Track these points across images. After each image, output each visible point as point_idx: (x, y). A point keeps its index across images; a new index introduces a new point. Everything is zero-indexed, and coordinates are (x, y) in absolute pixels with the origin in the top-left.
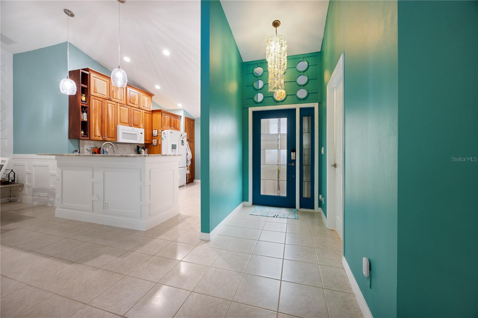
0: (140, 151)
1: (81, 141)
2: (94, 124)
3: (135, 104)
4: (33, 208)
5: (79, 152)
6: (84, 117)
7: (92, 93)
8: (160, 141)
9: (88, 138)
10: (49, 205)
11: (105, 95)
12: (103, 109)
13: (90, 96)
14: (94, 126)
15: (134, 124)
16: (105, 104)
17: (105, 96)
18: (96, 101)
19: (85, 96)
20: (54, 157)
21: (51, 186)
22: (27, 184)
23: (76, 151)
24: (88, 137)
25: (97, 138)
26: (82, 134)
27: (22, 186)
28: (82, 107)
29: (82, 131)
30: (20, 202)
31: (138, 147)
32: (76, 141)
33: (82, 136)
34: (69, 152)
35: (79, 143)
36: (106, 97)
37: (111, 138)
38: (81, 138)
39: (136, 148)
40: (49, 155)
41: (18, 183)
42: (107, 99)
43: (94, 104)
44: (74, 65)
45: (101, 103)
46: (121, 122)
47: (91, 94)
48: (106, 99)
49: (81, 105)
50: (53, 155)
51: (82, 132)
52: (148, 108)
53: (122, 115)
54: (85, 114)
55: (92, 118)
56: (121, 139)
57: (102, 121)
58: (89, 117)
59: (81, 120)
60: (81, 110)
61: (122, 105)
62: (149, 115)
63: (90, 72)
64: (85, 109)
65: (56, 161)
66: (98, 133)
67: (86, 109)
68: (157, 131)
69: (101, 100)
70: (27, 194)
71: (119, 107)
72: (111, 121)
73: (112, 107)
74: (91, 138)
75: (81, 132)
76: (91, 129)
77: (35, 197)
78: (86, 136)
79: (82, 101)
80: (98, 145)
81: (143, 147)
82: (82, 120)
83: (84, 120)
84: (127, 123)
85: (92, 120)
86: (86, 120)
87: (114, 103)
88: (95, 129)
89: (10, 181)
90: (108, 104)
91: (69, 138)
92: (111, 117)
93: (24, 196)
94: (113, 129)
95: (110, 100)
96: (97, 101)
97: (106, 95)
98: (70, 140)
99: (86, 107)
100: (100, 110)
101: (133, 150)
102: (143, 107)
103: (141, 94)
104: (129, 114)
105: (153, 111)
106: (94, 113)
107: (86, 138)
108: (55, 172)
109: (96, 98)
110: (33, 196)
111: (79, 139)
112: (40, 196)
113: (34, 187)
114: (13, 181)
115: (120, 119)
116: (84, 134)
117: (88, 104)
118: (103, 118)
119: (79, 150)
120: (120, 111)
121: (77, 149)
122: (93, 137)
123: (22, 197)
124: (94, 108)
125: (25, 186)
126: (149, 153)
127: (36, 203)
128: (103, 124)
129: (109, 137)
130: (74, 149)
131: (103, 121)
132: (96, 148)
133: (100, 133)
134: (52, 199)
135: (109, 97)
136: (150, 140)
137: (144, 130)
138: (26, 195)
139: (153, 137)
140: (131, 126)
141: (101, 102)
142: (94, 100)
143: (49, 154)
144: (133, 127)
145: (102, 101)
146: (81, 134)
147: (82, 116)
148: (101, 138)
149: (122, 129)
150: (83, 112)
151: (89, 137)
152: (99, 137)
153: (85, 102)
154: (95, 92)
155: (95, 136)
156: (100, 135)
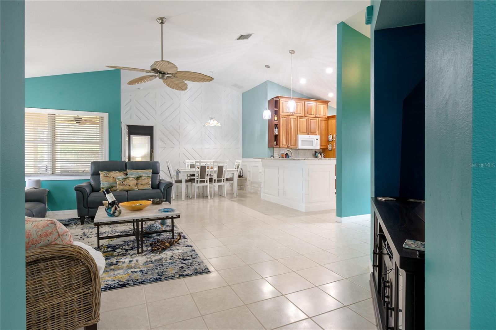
0: (317, 156)
3: (312, 114)
4: (251, 193)
5: (274, 157)
6: (276, 131)
7: (281, 113)
8: (334, 146)
9: (278, 147)
10: (258, 193)
12: (288, 123)
13: (279, 116)
14: (282, 137)
15: (311, 132)
16: (289, 119)
18: (283, 119)
19: (277, 117)
20: (260, 160)
21: (260, 180)
23: (272, 156)
25: (284, 146)
27: (246, 179)
28: (275, 124)
30: (245, 190)
31: (316, 152)
32: (272, 149)
34: (268, 157)
35: (274, 150)
37: (293, 145)
38: (275, 147)
39: (314, 153)
41: (244, 178)
42: (290, 115)
43: (282, 121)
44: (271, 95)
45: (286, 119)
46: (300, 132)
47: (280, 114)
49: (274, 123)
51: (275, 143)
52: (323, 115)
53: (301, 125)
54: (277, 129)
56: (300, 146)
58: (279, 131)
59: (274, 134)
60: (274, 127)
61: (301, 117)
62: (325, 122)
63: (280, 98)
64: (276, 126)
65: (262, 163)
66: (284, 143)
68: (331, 136)
69: (286, 117)
70: (248, 185)
71: (299, 119)
72: (293, 132)
73: (294, 121)
74: (280, 147)
76: (280, 140)
77: (252, 187)
79: (275, 120)
81: (320, 152)
84: (305, 132)
85: (281, 133)
87: (295, 117)
88: (283, 139)
89: (241, 176)
90: (291, 119)
91: (268, 147)
92: (293, 129)
93: (247, 186)
94: (295, 138)
96: (284, 118)
98: (269, 149)
99: (277, 124)
100: (286, 125)
101: (311, 155)
102: (319, 115)
103: (318, 103)
104: (306, 124)
105: (329, 118)
106: (282, 127)
107: (277, 147)
109: (283, 116)
110: (251, 186)
112: (254, 187)
113: (251, 180)
114: (242, 176)
115: (300, 129)
116: (276, 144)
118: (288, 131)
120: (300, 122)
122: (281, 146)
124: (282, 124)
126: (325, 157)
127: (252, 191)
129: (292, 145)
130: (271, 154)
131: (288, 133)
133: (286, 142)
134: (260, 189)
136: (326, 145)
137: (319, 137)
139: (329, 142)
140: (308, 134)
142: (282, 118)
144: (310, 135)
148: (286, 146)
149: (302, 137)
150: (275, 128)
152: (285, 145)
153: (277, 121)
154: (282, 112)
155: (282, 145)
156: (286, 144)
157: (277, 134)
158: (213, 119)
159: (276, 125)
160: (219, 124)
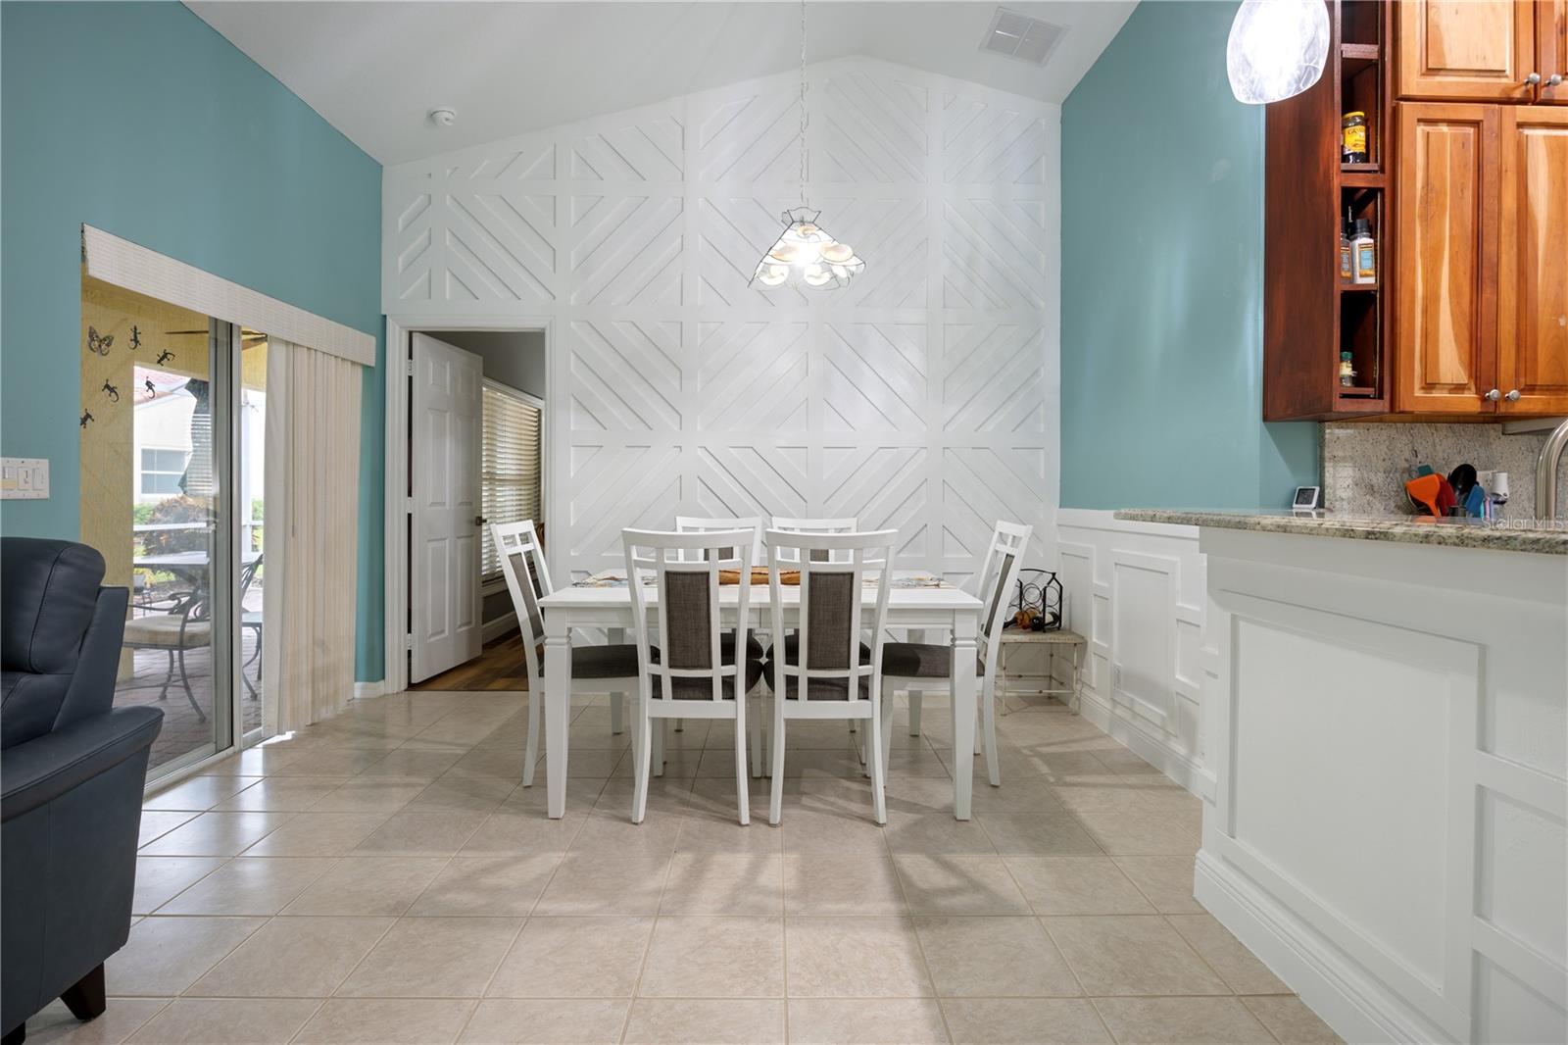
1: (1332, 432)
2: (1425, 298)
5: (1321, 504)
6: (1359, 261)
7: (1412, 81)
9: (1382, 406)
11: (1500, 73)
13: (1395, 111)
14: (1425, 311)
16: (1500, 137)
17: (1504, 80)
18: (1442, 135)
19: (1366, 120)
20: (1194, 531)
22: (1094, 640)
23: (1303, 495)
24: (1381, 397)
25: (1440, 399)
26: (1341, 379)
28: (1348, 193)
29: (1342, 360)
30: (1074, 715)
32: (1303, 429)
33: (1344, 396)
34: (1266, 504)
35: (1320, 443)
36: (1508, 81)
37: (1548, 389)
38: (1337, 407)
40: (1170, 520)
42: (1517, 94)
45: (1472, 139)
47: (1405, 91)
48: (1510, 101)
49: (1338, 182)
50: (1186, 520)
51: (1346, 370)
54: (1363, 240)
55: (1414, 260)
57: (1480, 273)
58: (1387, 260)
59: (1339, 287)
60: (1338, 219)
65: (1205, 555)
66: (1451, 364)
67: (1371, 206)
72: (1547, 264)
73: (1552, 149)
74: (1405, 404)
75: (1338, 370)
76: (1403, 342)
78: (1370, 391)
79: (1345, 158)
80: (1445, 452)
82: (1348, 288)
83: (1360, 281)
85: (1413, 269)
86: (1371, 280)
88: (1430, 336)
90: (1527, 132)
91: (1266, 418)
92: (1549, 230)
95: (1543, 94)
96: (1445, 128)
97: (1509, 71)
98: (1267, 427)
99: (1372, 193)
100: (1469, 195)
106: (1426, 218)
107: (1368, 406)
108: (1197, 608)
109: (1436, 110)
111: (1322, 421)
116: (1357, 381)
117: (1382, 170)
118: (1489, 248)
119: (1317, 489)
121: (1307, 481)
122: (1414, 395)
123: (1081, 693)
124: (1427, 183)
125: (1091, 649)
127: (1120, 739)
128: (1488, 293)
129: (1530, 389)
130: (1290, 480)
131: (1486, 273)
132: (1425, 471)
133: (1466, 357)
135: (1536, 77)
138: (1093, 688)
141: (1471, 130)
142: (1421, 129)
143: (1169, 512)
145: (1476, 124)
146: (1336, 383)
147: (1345, 258)
148: (1469, 402)
150: (1350, 232)
151: (1387, 396)
152: (1459, 388)
153: (1369, 157)
154: (1431, 71)
155: (1429, 386)
156: (1462, 377)
157: (1365, 277)
158: (802, 222)
159: (1357, 202)
160: (849, 251)
